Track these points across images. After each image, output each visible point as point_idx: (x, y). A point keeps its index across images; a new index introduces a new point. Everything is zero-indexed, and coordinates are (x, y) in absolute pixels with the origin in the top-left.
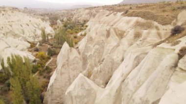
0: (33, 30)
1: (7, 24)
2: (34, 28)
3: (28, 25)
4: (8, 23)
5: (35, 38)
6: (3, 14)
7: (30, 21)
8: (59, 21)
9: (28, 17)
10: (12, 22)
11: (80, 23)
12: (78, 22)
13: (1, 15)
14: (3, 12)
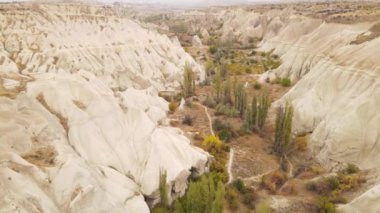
0: (159, 64)
1: (110, 50)
2: (161, 59)
3: (149, 52)
4: (112, 47)
5: (164, 83)
6: (102, 27)
7: (150, 41)
8: (196, 37)
9: (145, 32)
10: (120, 44)
13: (99, 28)
14: (101, 23)
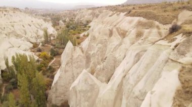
0: (35, 31)
2: (37, 29)
3: (30, 26)
4: (10, 24)
5: (37, 39)
6: (5, 15)
7: (32, 21)
8: (61, 21)
9: (30, 17)
10: (14, 22)
11: (83, 23)
12: (81, 23)
13: (3, 15)
14: (5, 13)
